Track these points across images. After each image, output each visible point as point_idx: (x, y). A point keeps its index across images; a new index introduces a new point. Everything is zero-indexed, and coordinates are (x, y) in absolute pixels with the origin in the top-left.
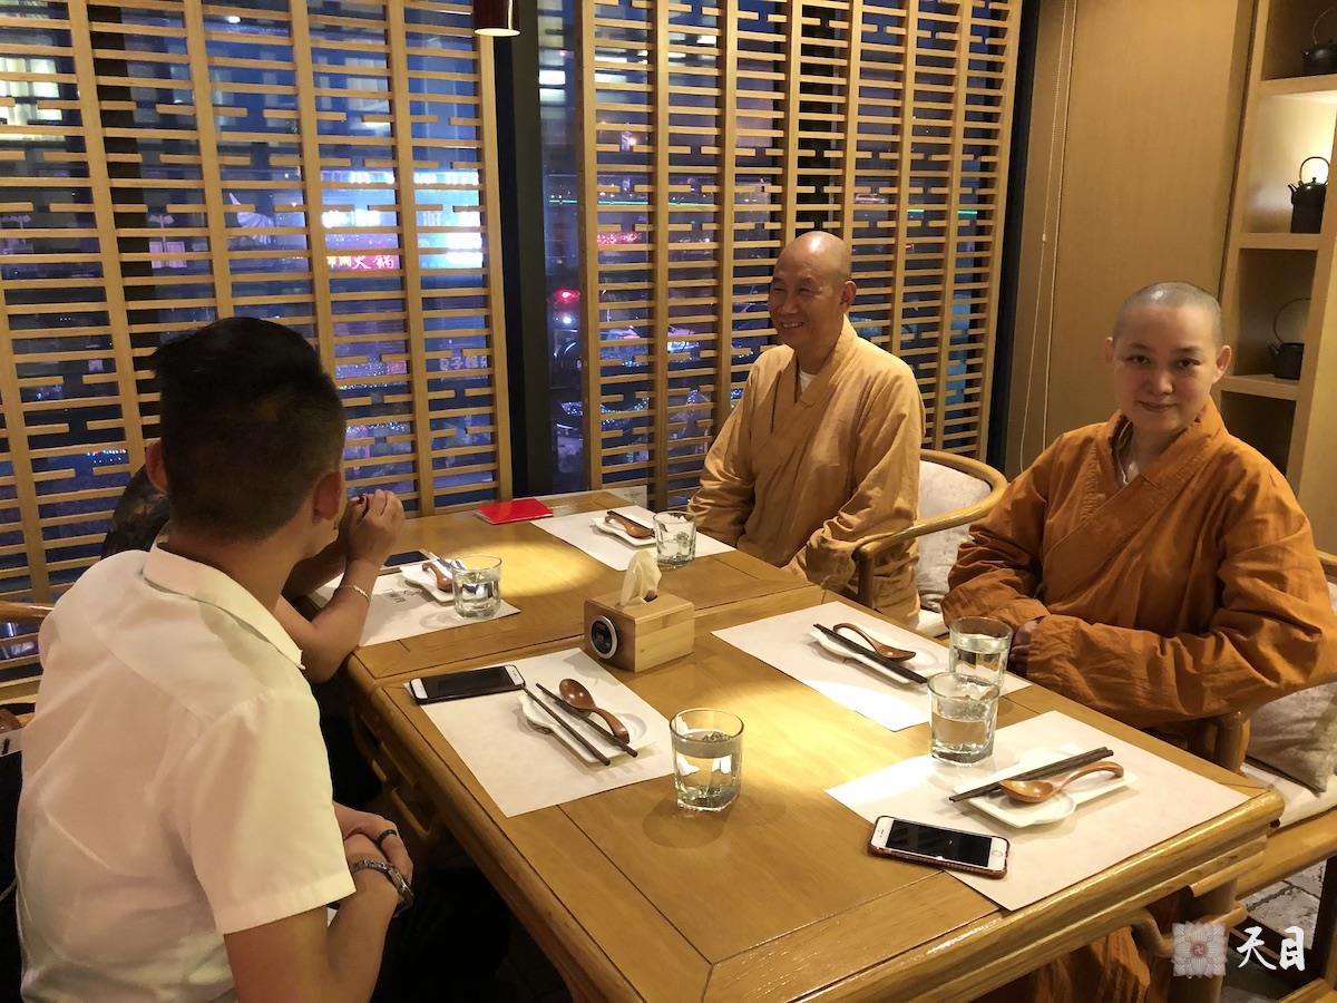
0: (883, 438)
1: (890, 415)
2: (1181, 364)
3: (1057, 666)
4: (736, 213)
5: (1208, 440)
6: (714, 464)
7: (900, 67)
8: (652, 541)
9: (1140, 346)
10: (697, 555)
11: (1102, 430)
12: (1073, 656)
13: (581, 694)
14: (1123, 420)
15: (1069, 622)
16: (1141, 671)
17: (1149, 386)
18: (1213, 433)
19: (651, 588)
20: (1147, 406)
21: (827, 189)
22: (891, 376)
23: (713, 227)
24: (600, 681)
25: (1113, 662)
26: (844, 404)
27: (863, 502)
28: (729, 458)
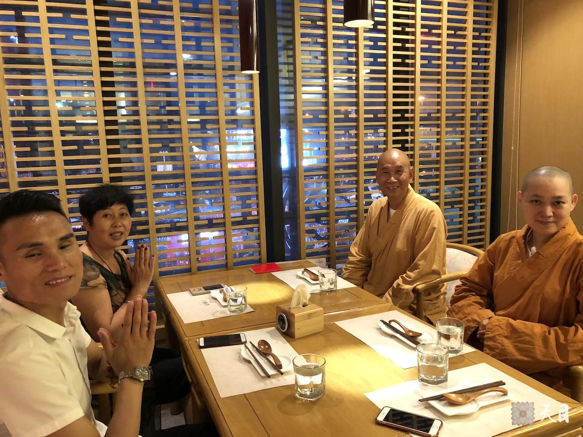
0: (427, 237)
1: (429, 228)
2: (556, 204)
3: (498, 339)
4: (365, 141)
5: (569, 236)
6: (354, 250)
7: (439, 77)
8: (318, 282)
9: (537, 196)
10: (338, 288)
11: (520, 233)
12: (506, 334)
13: (267, 347)
14: (529, 229)
15: (504, 320)
16: (539, 343)
17: (542, 214)
18: (572, 233)
19: (305, 301)
20: (542, 222)
21: (406, 130)
22: (429, 210)
23: (355, 147)
24: (279, 341)
25: (526, 337)
26: (408, 222)
27: (416, 267)
28: (360, 247)
